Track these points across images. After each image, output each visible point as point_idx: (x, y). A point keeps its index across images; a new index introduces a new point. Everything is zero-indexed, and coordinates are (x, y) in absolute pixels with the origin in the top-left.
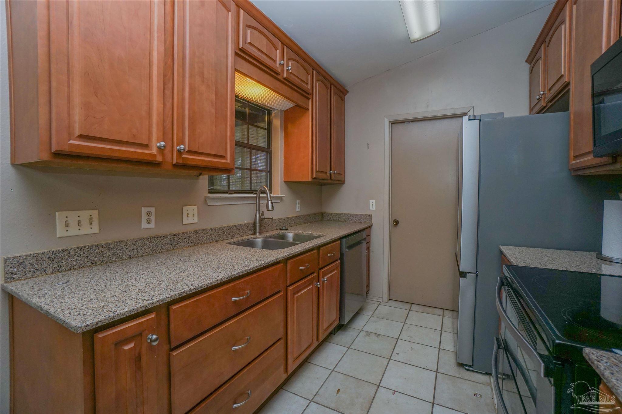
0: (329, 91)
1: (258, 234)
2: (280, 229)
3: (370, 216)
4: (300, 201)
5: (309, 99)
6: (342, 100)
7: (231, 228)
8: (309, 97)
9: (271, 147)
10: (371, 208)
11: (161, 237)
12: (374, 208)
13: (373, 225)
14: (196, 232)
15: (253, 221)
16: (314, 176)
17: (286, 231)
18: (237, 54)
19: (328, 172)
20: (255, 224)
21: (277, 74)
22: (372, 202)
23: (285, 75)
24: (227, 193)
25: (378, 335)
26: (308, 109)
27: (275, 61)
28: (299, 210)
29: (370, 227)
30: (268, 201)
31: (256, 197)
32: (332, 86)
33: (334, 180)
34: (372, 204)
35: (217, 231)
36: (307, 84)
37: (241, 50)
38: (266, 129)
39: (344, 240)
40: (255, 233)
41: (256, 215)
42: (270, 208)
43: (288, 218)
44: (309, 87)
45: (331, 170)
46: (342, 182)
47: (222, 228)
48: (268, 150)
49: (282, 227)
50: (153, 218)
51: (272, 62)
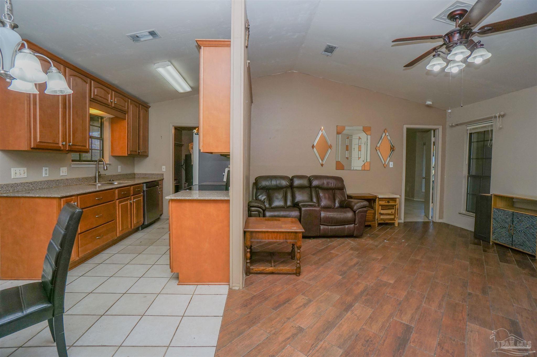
0: (138, 108)
1: (97, 182)
2: (109, 181)
3: (163, 174)
4: (120, 166)
5: (126, 114)
6: (147, 112)
7: (83, 179)
8: (126, 113)
9: (103, 137)
10: (163, 170)
11: (52, 181)
12: (164, 170)
13: (164, 179)
14: (67, 179)
15: (94, 175)
16: (129, 153)
17: (113, 182)
18: (90, 100)
19: (137, 151)
20: (95, 177)
21: (109, 105)
22: (164, 167)
23: (113, 106)
24: (79, 161)
25: (163, 228)
26: (126, 119)
27: (108, 100)
28: (120, 171)
29: (162, 180)
30: (104, 166)
31: (96, 164)
32: (140, 105)
33: (141, 155)
34: (164, 168)
35: (76, 180)
36: (125, 107)
37: (92, 99)
38: (99, 127)
39: (145, 184)
40: (96, 182)
41: (96, 173)
42: (105, 169)
43: (114, 175)
44: (126, 108)
45: (139, 150)
46: (147, 156)
47: (79, 178)
48: (101, 138)
49: (111, 180)
50: (48, 172)
51: (106, 101)
